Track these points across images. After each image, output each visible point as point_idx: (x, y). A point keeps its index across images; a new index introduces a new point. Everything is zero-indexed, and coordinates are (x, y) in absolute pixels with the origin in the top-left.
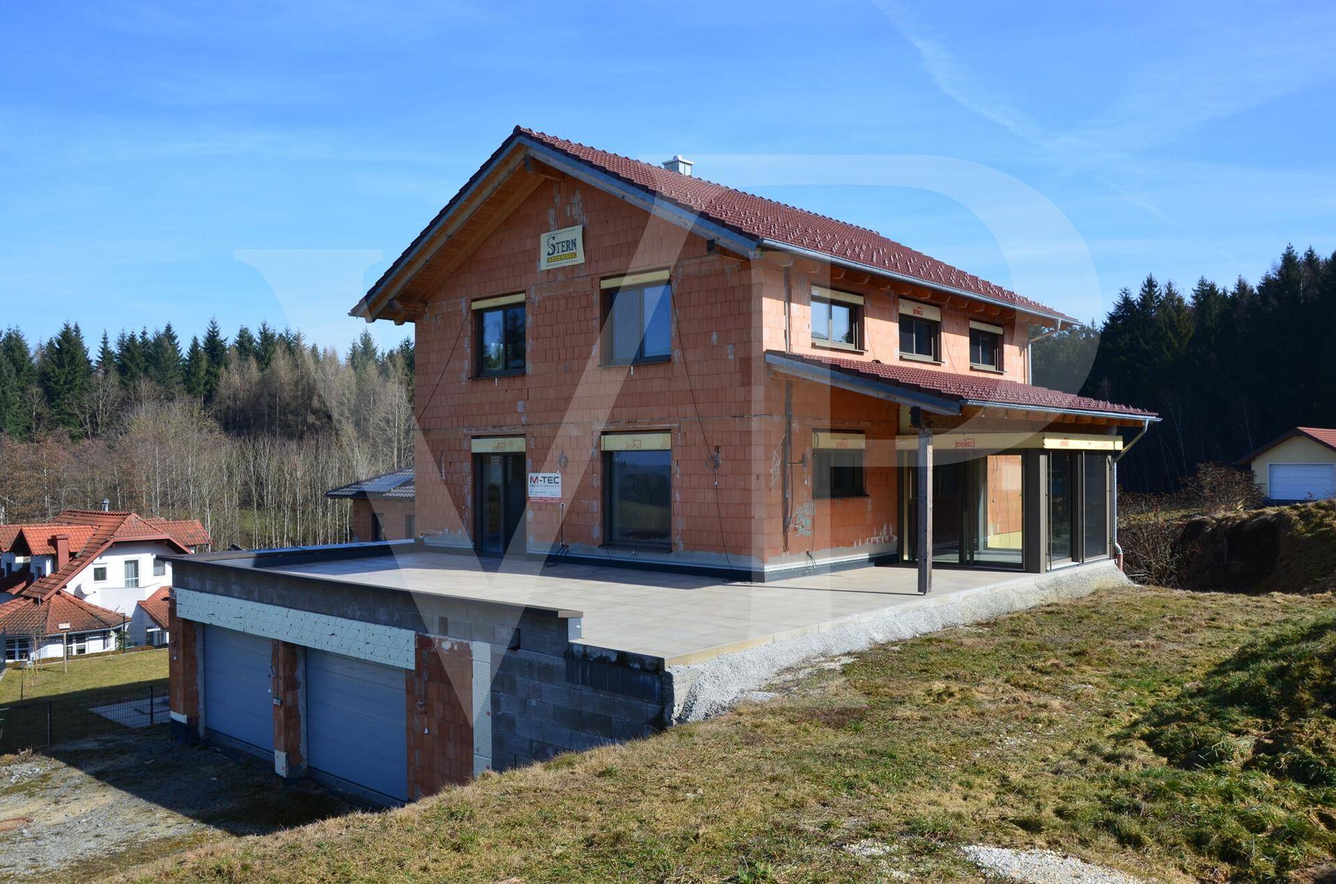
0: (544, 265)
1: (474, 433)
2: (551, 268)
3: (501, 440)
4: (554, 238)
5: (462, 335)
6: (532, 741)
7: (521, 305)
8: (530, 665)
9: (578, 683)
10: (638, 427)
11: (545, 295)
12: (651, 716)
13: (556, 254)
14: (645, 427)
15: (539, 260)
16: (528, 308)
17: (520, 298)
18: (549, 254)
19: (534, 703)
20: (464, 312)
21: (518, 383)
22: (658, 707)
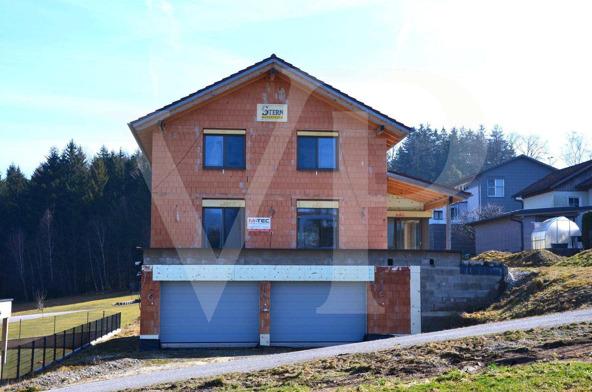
0: (259, 118)
1: (204, 196)
2: (264, 121)
3: (226, 201)
4: (267, 107)
5: (195, 145)
6: (443, 298)
7: (244, 136)
8: (442, 271)
9: (466, 274)
10: (320, 198)
11: (260, 133)
12: (498, 280)
13: (268, 115)
14: (324, 198)
15: (256, 116)
16: (248, 138)
17: (243, 132)
18: (263, 114)
19: (444, 284)
20: (198, 134)
21: (240, 173)
22: (501, 277)
